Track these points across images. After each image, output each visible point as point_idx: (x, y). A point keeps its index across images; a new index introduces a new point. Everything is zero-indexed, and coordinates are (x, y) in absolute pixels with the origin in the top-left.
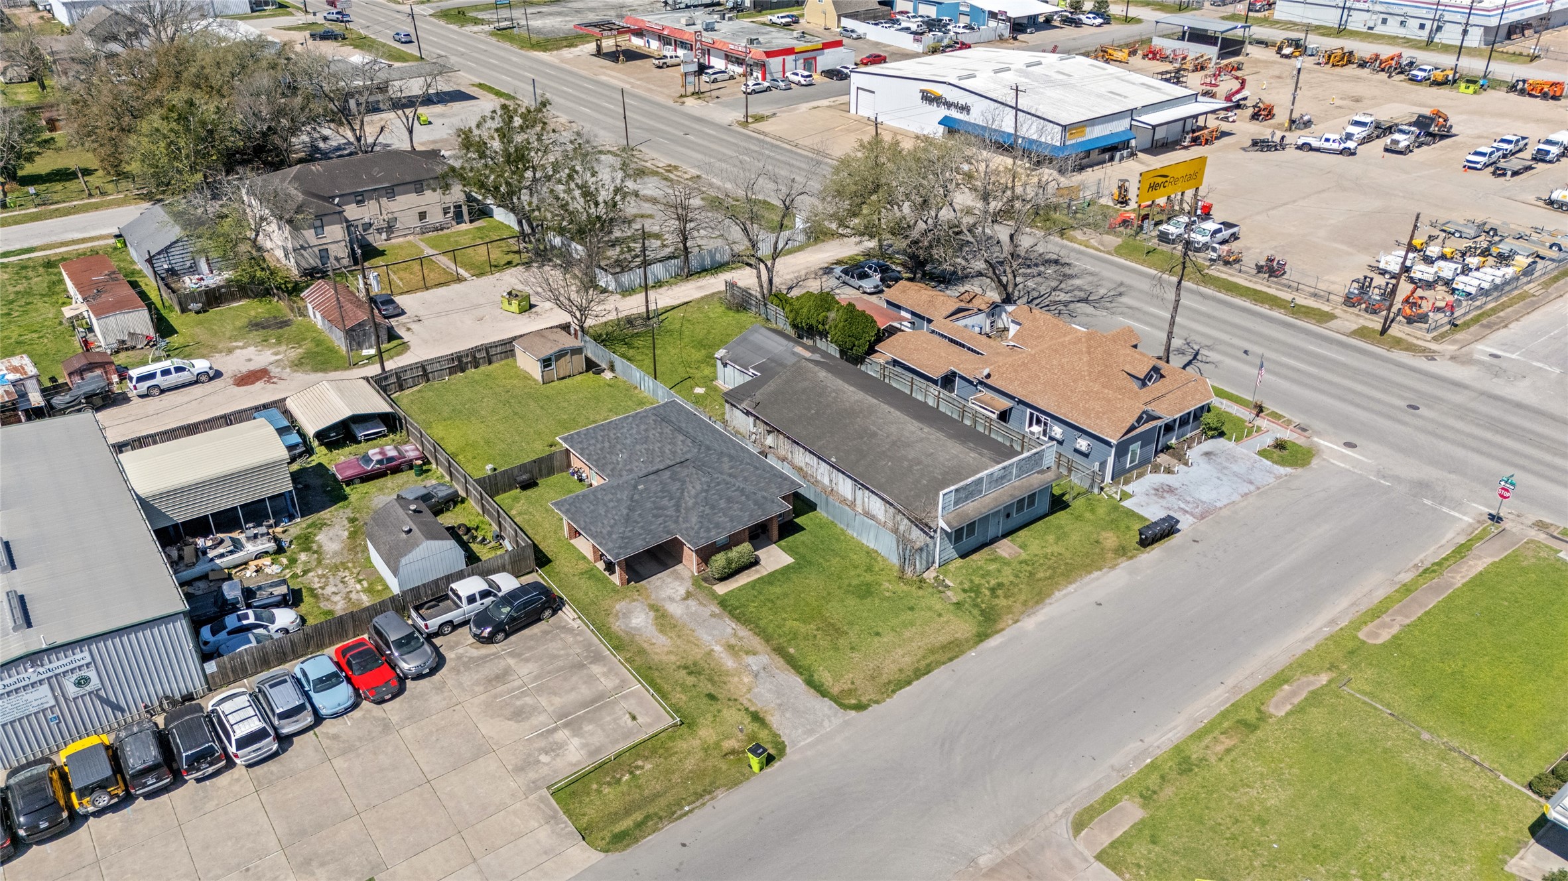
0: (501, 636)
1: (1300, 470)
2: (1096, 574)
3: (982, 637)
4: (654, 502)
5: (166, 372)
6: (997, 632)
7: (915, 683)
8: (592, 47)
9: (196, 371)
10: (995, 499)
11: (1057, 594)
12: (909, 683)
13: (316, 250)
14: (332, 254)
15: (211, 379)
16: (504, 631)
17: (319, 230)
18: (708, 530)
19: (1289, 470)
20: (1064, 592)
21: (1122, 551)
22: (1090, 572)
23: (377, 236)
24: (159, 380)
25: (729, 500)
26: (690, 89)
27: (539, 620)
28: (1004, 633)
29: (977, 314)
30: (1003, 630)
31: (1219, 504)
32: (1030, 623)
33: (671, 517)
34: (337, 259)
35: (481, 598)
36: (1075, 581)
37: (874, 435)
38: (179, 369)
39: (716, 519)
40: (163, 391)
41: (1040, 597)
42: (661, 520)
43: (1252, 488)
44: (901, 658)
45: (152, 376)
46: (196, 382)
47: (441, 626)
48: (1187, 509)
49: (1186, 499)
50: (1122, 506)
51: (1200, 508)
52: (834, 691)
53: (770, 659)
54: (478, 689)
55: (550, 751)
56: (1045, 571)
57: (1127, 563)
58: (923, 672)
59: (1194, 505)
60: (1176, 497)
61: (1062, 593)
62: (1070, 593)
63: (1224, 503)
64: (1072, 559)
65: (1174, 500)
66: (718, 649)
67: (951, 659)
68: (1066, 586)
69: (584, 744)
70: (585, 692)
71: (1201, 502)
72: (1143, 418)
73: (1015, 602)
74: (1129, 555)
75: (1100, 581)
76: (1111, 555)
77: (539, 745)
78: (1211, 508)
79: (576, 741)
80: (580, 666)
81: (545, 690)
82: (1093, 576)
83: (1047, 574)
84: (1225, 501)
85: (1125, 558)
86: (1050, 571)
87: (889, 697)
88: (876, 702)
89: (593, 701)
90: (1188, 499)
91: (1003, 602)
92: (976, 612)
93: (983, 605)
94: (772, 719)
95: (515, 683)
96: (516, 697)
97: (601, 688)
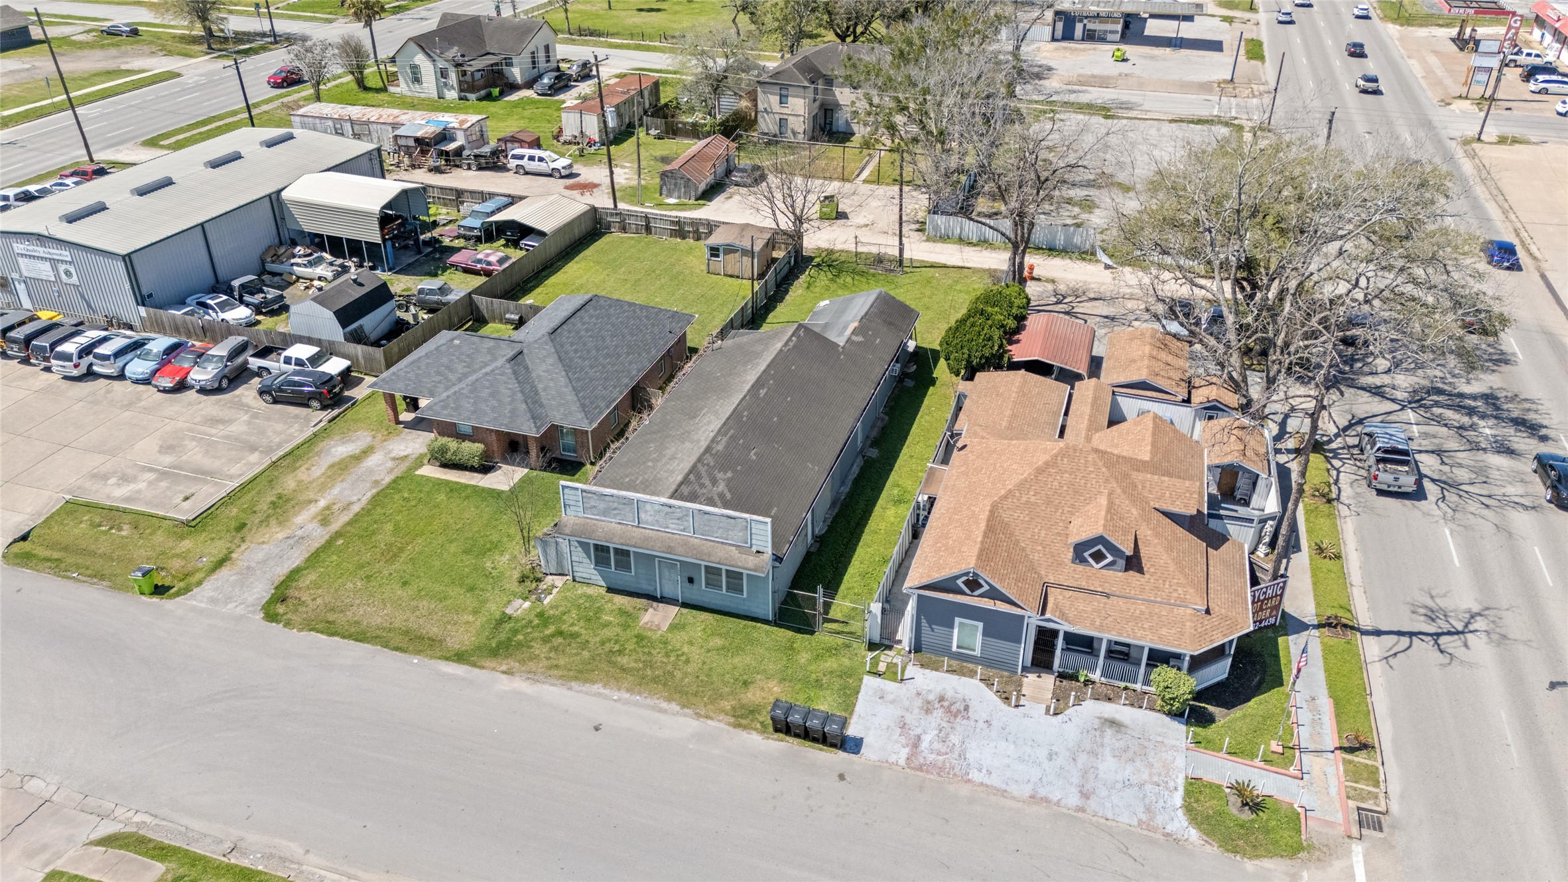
0: (268, 398)
1: (1213, 850)
2: (674, 707)
3: (460, 657)
5: (532, 158)
6: (474, 665)
7: (337, 639)
8: (1454, 32)
9: (553, 165)
10: (647, 539)
11: (597, 688)
12: (334, 634)
13: (777, 117)
14: (790, 126)
15: (562, 177)
16: (271, 395)
17: (784, 100)
19: (1193, 834)
20: (606, 692)
21: (743, 717)
22: (669, 700)
23: (862, 128)
24: (525, 162)
26: (1477, 91)
27: (307, 406)
28: (476, 671)
30: (482, 667)
31: (975, 775)
32: (513, 684)
34: (794, 133)
35: (296, 364)
36: (640, 693)
37: (695, 417)
38: (541, 159)
39: (463, 402)
40: (527, 173)
41: (582, 674)
43: (1074, 800)
44: (374, 616)
45: (521, 157)
46: (550, 175)
47: (260, 368)
48: (924, 745)
49: (952, 737)
50: (861, 680)
51: (941, 758)
52: (291, 592)
53: (319, 535)
54: (198, 419)
55: (125, 479)
56: (636, 661)
57: (722, 725)
58: (361, 637)
59: (944, 750)
60: (944, 724)
61: (602, 691)
62: (606, 697)
63: (987, 781)
64: (686, 674)
65: (934, 724)
66: (322, 503)
67: (397, 649)
68: (619, 689)
69: (139, 492)
70: (216, 464)
71: (962, 756)
72: (981, 586)
73: (548, 658)
74: (744, 722)
75: (657, 715)
76: (727, 705)
77: (130, 472)
78: (957, 770)
79: (142, 485)
80: (253, 449)
81: (209, 447)
82: (664, 705)
83: (633, 665)
84: (995, 781)
85: (732, 720)
86: (641, 665)
87: (300, 630)
88: (288, 624)
89: (204, 473)
90: (955, 739)
91: (539, 649)
92: (503, 636)
93: (520, 637)
94: (224, 572)
95: (213, 431)
96: (193, 439)
97: (225, 469)
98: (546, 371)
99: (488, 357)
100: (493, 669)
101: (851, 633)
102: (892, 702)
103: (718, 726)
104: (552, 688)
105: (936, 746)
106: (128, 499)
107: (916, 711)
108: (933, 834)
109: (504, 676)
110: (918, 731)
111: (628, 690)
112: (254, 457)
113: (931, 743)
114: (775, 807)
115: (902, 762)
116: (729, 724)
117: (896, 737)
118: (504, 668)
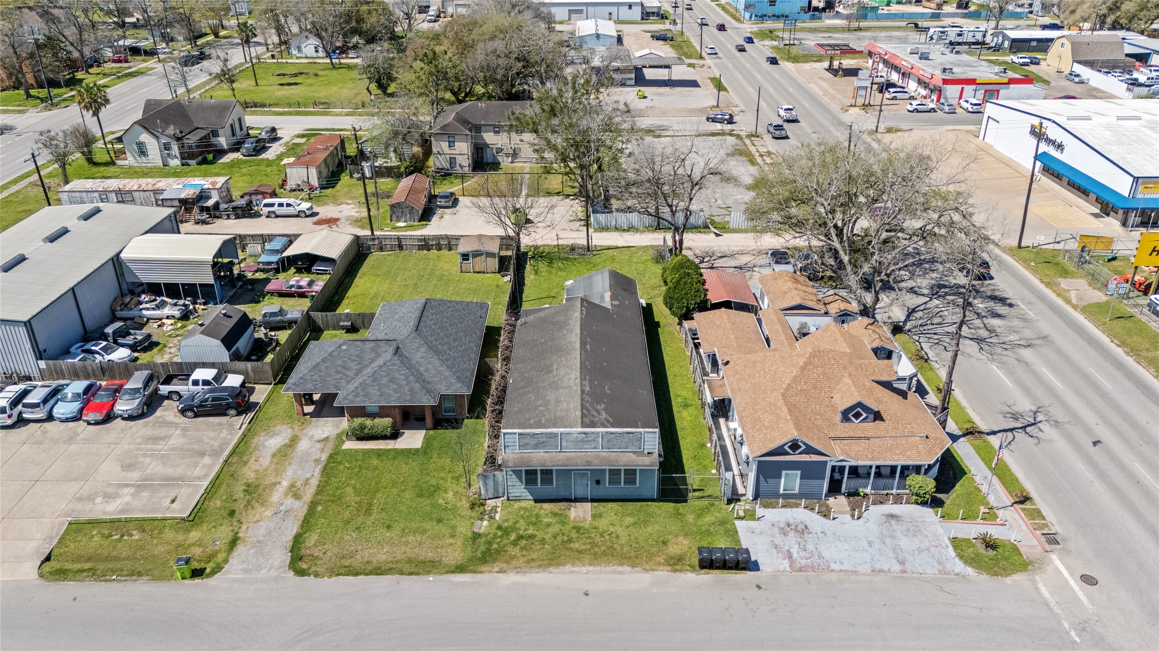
0: (190, 414)
1: (984, 577)
2: (627, 568)
3: (460, 569)
4: (344, 362)
5: (281, 205)
6: (474, 572)
7: (361, 577)
8: (826, 64)
9: (298, 208)
10: (569, 459)
11: (568, 568)
12: (357, 574)
13: (448, 157)
14: (458, 162)
15: (307, 216)
16: (193, 411)
18: (357, 396)
19: (970, 570)
20: (576, 569)
21: (676, 563)
22: (622, 565)
23: (505, 158)
24: (275, 208)
25: (392, 380)
26: (860, 101)
27: (225, 415)
28: (479, 575)
29: (821, 315)
30: (482, 572)
31: (834, 566)
32: (510, 579)
33: (348, 376)
34: (461, 166)
35: (203, 385)
36: (599, 565)
37: (550, 372)
38: (289, 205)
39: (370, 390)
40: (277, 216)
41: (552, 560)
42: (339, 376)
43: (897, 567)
44: (378, 555)
45: (272, 205)
46: (297, 216)
47: (170, 392)
48: (795, 555)
49: (808, 547)
50: (734, 524)
51: (809, 561)
52: (303, 552)
53: (300, 508)
54: (138, 440)
55: (108, 497)
56: (585, 544)
57: (665, 573)
58: (378, 571)
59: (808, 555)
60: (799, 540)
61: (573, 569)
62: (581, 573)
63: (843, 568)
64: (622, 546)
65: (793, 542)
66: (285, 484)
67: (410, 574)
68: (584, 565)
69: (128, 504)
70: (179, 471)
71: (820, 556)
72: (800, 447)
73: (524, 556)
74: (678, 567)
75: (619, 576)
76: (661, 559)
77: (110, 490)
78: (822, 565)
79: (128, 499)
80: (202, 454)
81: (164, 459)
82: (620, 568)
83: (583, 547)
84: (847, 566)
85: (670, 568)
86: (589, 546)
87: (330, 577)
88: (317, 575)
89: (173, 479)
90: (810, 547)
91: (515, 551)
92: (483, 548)
93: (495, 546)
94: (240, 548)
95: (158, 447)
96: (145, 456)
97: (189, 473)
98: (423, 357)
99: (373, 355)
100: (490, 571)
101: (709, 496)
102: (761, 533)
103: (663, 573)
104: (538, 575)
105: (802, 554)
106: (122, 511)
107: (778, 536)
108: (833, 607)
109: (500, 575)
110: (787, 548)
111: (591, 565)
112: (207, 460)
113: (798, 553)
114: (731, 616)
115: (788, 569)
116: (669, 571)
117: (775, 554)
118: (497, 569)
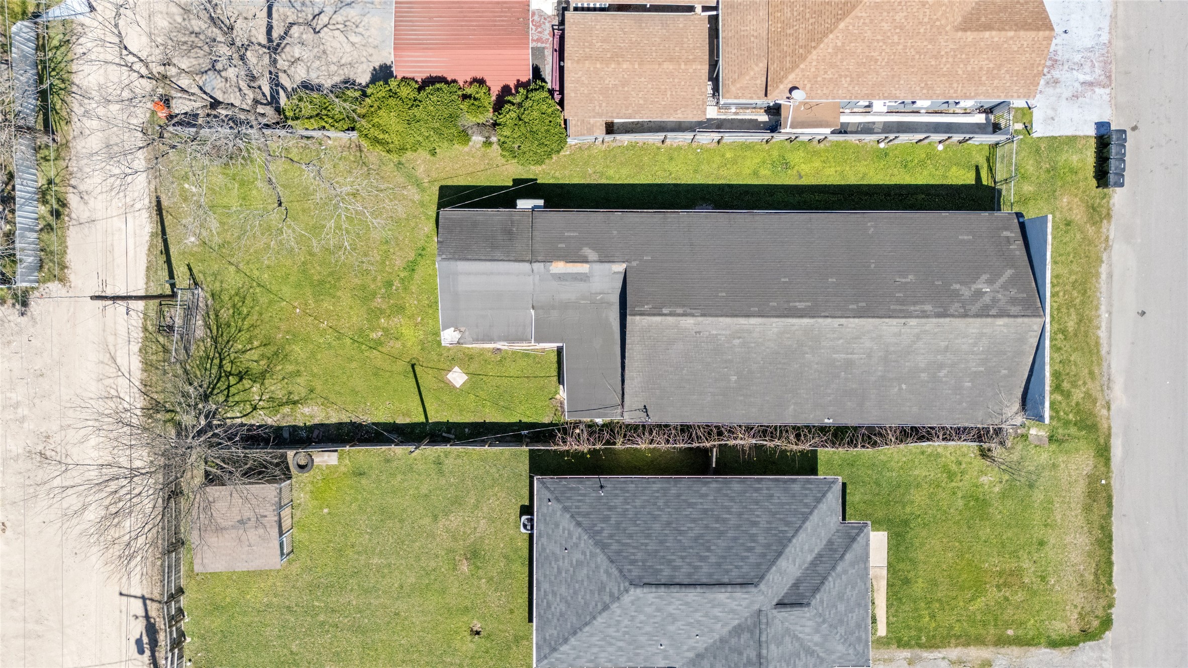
2: (1103, 269)
3: (1103, 453)
6: (1109, 436)
11: (1102, 334)
20: (1104, 325)
21: (1098, 213)
22: (1098, 275)
28: (1113, 431)
30: (1109, 428)
31: (1105, 38)
32: (1119, 396)
36: (1099, 299)
37: (849, 364)
39: (852, 624)
48: (1088, 78)
49: (1076, 60)
50: (1040, 138)
51: (1096, 65)
52: (1076, 630)
53: (1006, 657)
56: (1069, 315)
57: (1113, 227)
58: (1105, 541)
59: (1090, 64)
60: (1066, 67)
61: (1103, 328)
62: (1110, 321)
63: (1107, 29)
64: (1071, 273)
65: (1068, 75)
67: (1110, 505)
68: (1099, 316)
71: (1091, 50)
73: (1085, 383)
74: (1104, 212)
75: (1115, 278)
76: (1091, 230)
78: (1104, 52)
82: (1104, 276)
83: (1074, 316)
84: (1105, 24)
85: (1105, 221)
86: (1072, 310)
87: (1112, 591)
88: (1110, 607)
90: (1077, 58)
91: (1078, 395)
92: (1073, 430)
93: (1071, 416)
99: (787, 639)
100: (1108, 418)
101: (988, 160)
102: (1054, 109)
103: (1112, 230)
104: (1113, 366)
105: (1087, 68)
107: (1058, 90)
108: (1164, 57)
109: (1113, 407)
110: (1077, 85)
111: (1097, 308)
113: (1085, 74)
114: (1175, 165)
115: (1108, 91)
116: (1109, 222)
117: (1087, 100)
118: (1104, 412)
